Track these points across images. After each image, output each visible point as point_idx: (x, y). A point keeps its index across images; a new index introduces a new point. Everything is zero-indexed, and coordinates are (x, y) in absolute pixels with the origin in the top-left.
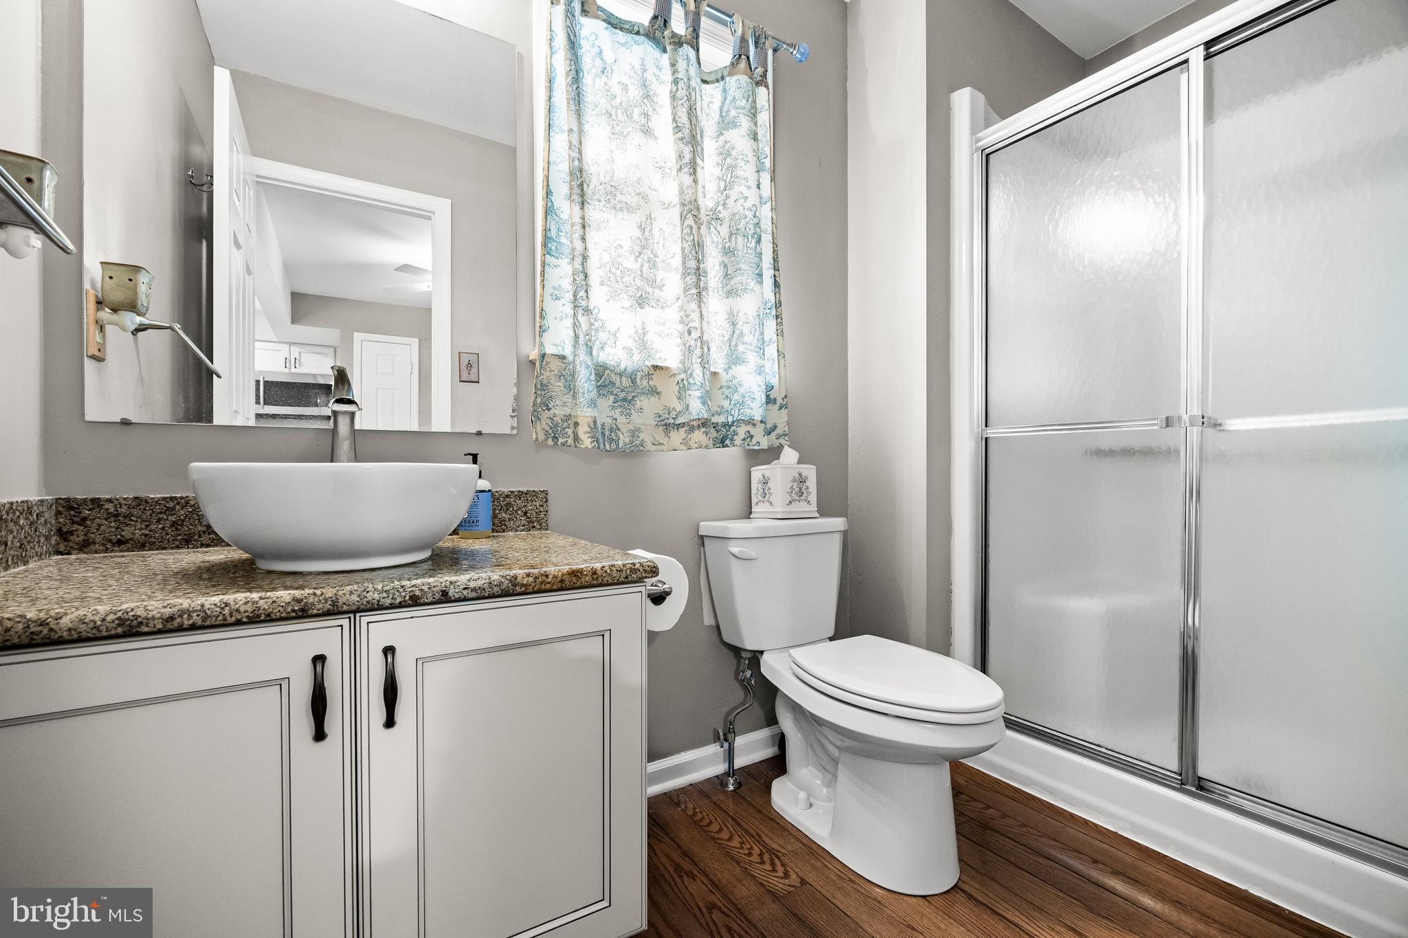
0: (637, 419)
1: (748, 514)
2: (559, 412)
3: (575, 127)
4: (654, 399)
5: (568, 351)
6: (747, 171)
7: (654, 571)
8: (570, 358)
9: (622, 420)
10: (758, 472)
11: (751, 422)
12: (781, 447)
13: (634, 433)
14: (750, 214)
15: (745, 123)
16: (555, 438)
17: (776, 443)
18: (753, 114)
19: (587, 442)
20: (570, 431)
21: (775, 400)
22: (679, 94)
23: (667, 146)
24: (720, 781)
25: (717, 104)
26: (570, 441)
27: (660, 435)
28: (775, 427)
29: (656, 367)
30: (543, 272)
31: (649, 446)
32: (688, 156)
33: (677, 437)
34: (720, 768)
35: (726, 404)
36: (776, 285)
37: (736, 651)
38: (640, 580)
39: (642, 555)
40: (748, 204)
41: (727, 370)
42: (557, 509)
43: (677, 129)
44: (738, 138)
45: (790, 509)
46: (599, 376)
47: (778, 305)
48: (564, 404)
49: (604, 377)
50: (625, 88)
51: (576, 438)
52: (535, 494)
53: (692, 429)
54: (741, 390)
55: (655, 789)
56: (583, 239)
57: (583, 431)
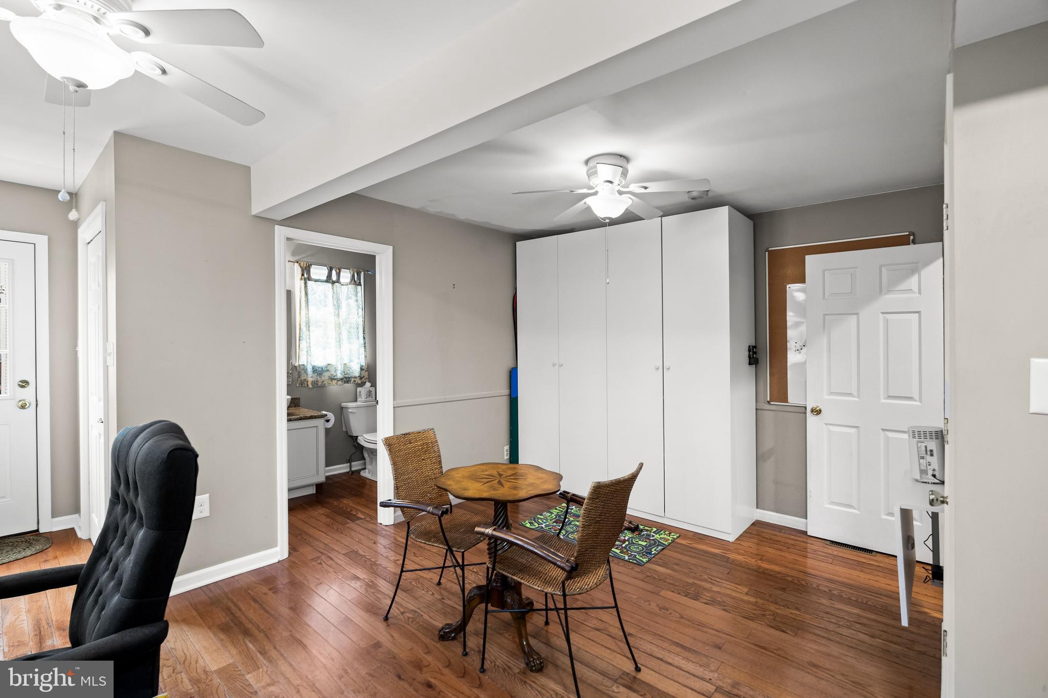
0: (323, 378)
1: (356, 401)
2: (303, 378)
3: (307, 313)
4: (328, 372)
5: (305, 364)
6: (354, 311)
7: (326, 415)
8: (306, 365)
9: (319, 379)
10: (359, 389)
11: (355, 377)
12: (366, 382)
13: (323, 382)
14: (355, 323)
15: (354, 298)
16: (302, 385)
17: (365, 381)
18: (356, 295)
19: (311, 386)
20: (306, 383)
21: (364, 370)
22: (334, 297)
23: (331, 308)
24: (348, 472)
25: (346, 291)
26: (306, 385)
27: (330, 382)
28: (364, 377)
29: (328, 364)
30: (299, 345)
31: (327, 385)
32: (337, 312)
33: (334, 382)
34: (348, 470)
35: (349, 372)
36: (364, 338)
37: (352, 437)
38: (324, 417)
39: (324, 412)
40: (355, 320)
41: (349, 363)
42: (302, 402)
43: (334, 305)
44: (352, 302)
45: (366, 399)
46: (313, 368)
47: (365, 343)
48: (304, 376)
49: (315, 370)
50: (320, 296)
51: (308, 385)
52: (297, 398)
53: (338, 381)
54: (352, 369)
55: (328, 474)
56: (309, 339)
57: (309, 383)
